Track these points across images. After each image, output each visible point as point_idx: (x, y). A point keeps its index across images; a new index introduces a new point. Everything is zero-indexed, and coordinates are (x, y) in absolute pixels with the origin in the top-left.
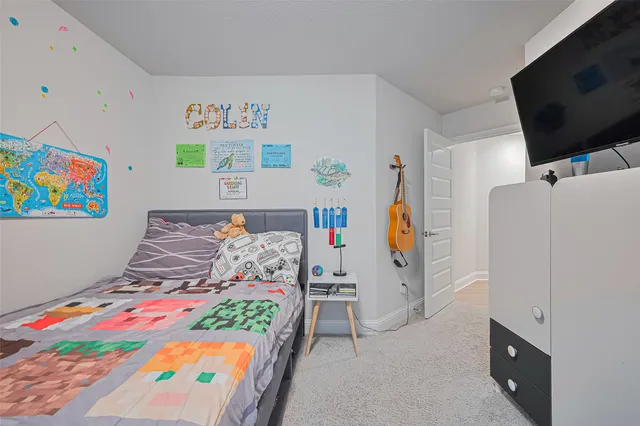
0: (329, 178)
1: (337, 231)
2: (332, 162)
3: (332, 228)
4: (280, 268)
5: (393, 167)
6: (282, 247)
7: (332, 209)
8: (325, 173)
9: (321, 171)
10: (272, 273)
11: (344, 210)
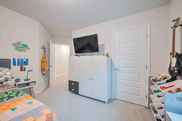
0: (21, 49)
1: (24, 66)
2: (22, 44)
3: (22, 65)
4: (7, 81)
5: (42, 48)
6: (4, 73)
7: (22, 59)
8: (19, 46)
9: (17, 46)
10: (3, 83)
11: (27, 59)
